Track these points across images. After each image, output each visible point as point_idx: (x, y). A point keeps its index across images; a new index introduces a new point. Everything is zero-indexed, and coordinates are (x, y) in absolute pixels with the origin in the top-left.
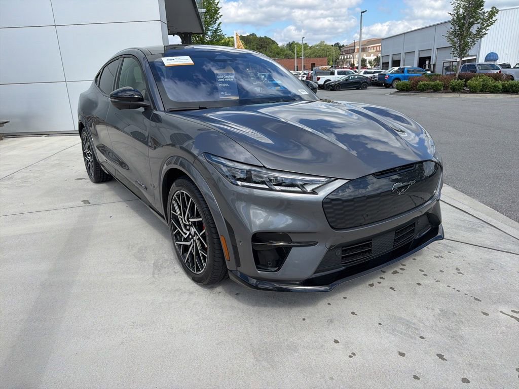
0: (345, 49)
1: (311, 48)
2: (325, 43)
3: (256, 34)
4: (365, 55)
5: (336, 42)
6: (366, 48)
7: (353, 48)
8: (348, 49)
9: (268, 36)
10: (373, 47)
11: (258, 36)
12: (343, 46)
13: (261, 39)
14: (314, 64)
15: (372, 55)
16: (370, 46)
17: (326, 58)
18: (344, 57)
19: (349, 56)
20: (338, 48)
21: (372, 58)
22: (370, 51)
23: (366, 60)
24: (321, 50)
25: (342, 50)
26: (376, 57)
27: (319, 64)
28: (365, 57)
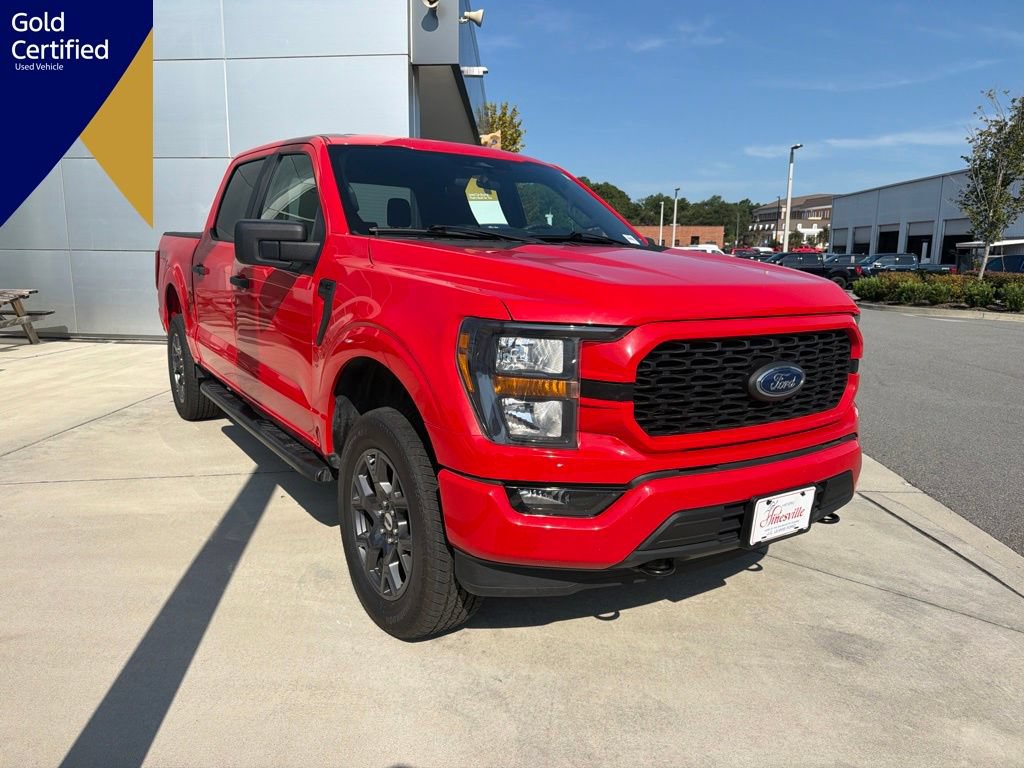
0: (760, 212)
1: (692, 208)
2: (722, 200)
3: (589, 177)
4: (800, 225)
5: (745, 199)
6: (804, 212)
7: (776, 211)
8: (767, 212)
9: (612, 183)
10: (824, 210)
11: (593, 181)
12: (758, 206)
13: (598, 186)
14: (698, 238)
15: (815, 225)
16: (811, 209)
17: (722, 228)
18: (758, 228)
19: (767, 226)
20: (748, 210)
21: (815, 231)
22: (812, 218)
23: (802, 235)
24: (713, 213)
25: (755, 214)
26: (822, 230)
27: (708, 237)
28: (800, 228)
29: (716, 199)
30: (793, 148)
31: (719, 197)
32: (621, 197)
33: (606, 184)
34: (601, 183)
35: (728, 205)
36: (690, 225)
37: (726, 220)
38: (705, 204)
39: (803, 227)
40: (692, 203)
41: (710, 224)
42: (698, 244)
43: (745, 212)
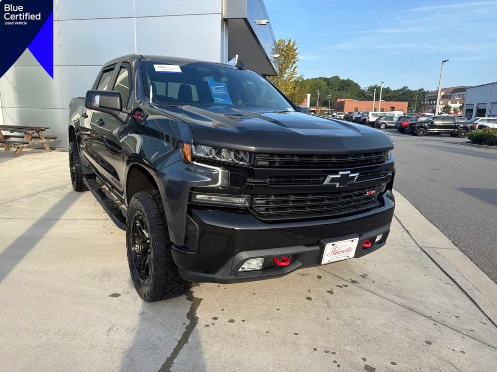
0: (429, 95)
1: (393, 92)
2: (408, 89)
3: (339, 76)
4: (449, 102)
5: (421, 88)
6: (452, 95)
7: (436, 94)
8: (433, 95)
9: (351, 79)
10: (460, 95)
11: (342, 78)
12: (428, 91)
13: (344, 81)
14: (394, 107)
15: (458, 102)
16: (457, 94)
17: (407, 103)
18: (427, 103)
19: (432, 102)
20: (422, 93)
21: (458, 105)
22: (456, 99)
23: (451, 107)
24: (403, 95)
25: (426, 96)
26: (461, 105)
27: (399, 107)
28: (450, 104)
29: (405, 88)
30: (443, 62)
31: (407, 87)
32: (355, 86)
33: (348, 80)
34: (346, 79)
35: (411, 91)
36: (391, 101)
37: (409, 99)
38: (399, 90)
39: (451, 103)
40: (393, 90)
41: (401, 101)
42: (394, 110)
43: (420, 95)
